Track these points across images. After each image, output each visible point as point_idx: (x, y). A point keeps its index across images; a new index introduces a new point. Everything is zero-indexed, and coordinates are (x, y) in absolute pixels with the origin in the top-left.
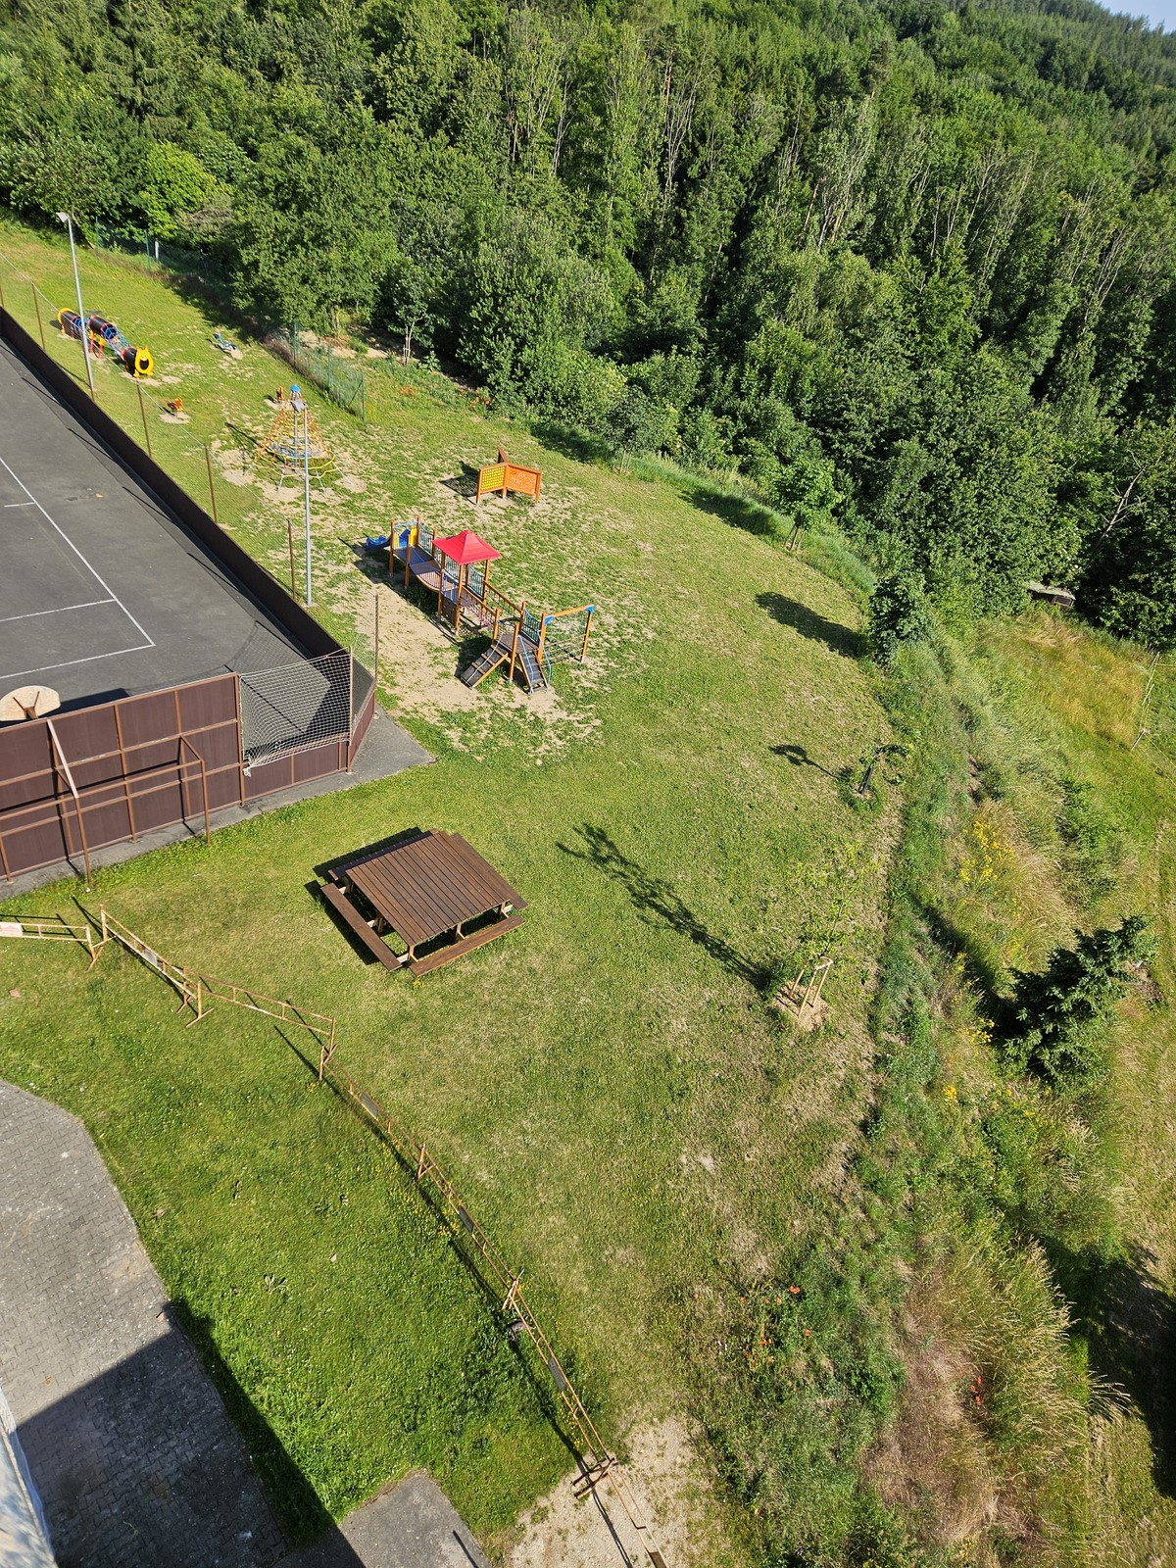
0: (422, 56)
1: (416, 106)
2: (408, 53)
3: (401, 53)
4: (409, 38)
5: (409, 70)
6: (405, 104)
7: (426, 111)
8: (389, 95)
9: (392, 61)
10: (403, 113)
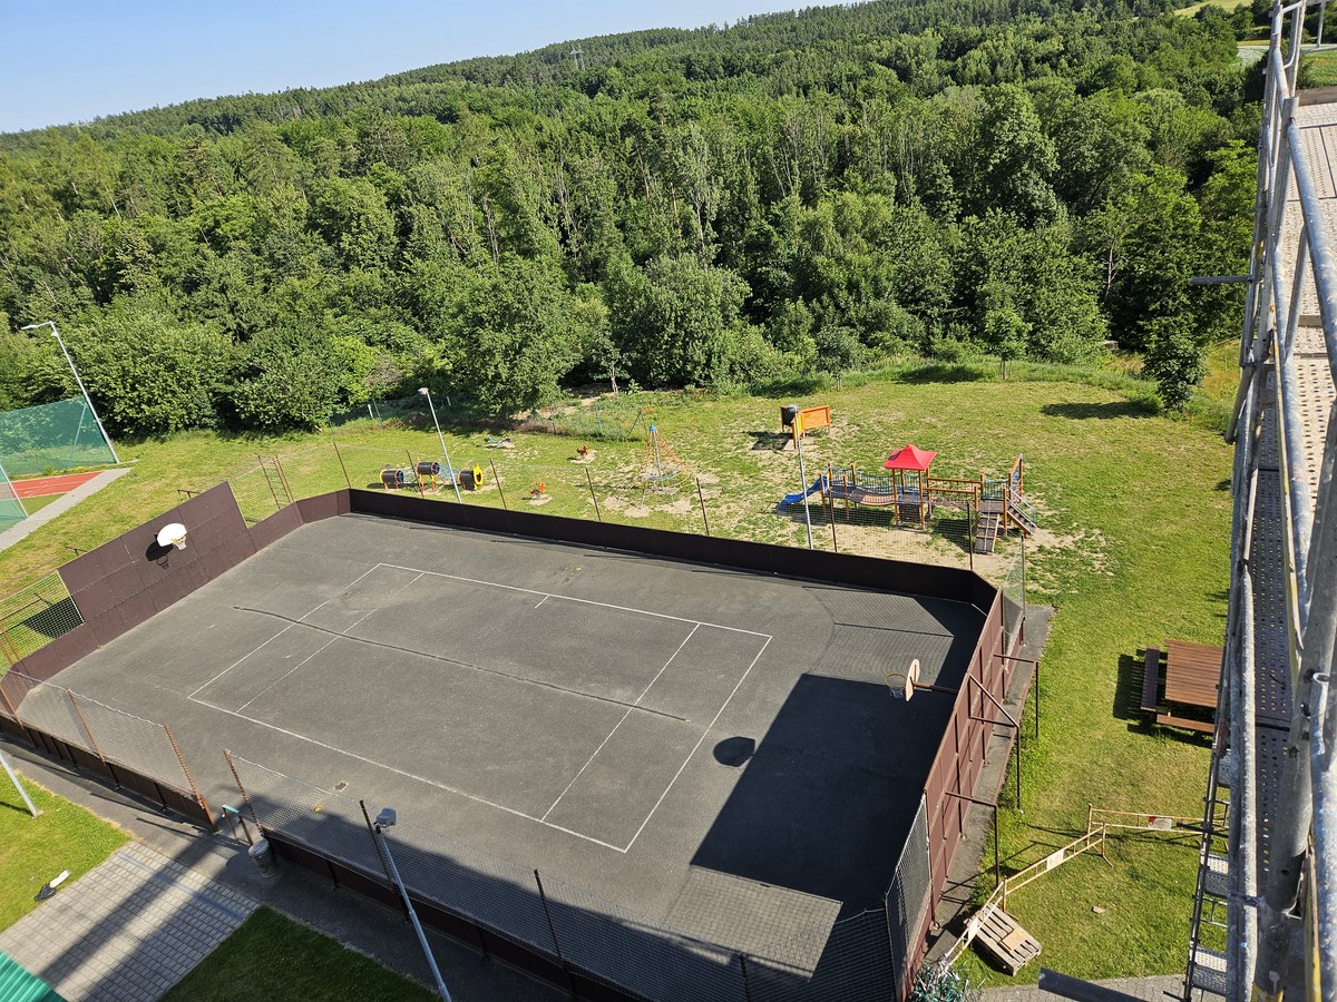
0: (375, 222)
1: (381, 257)
2: (364, 225)
3: (359, 226)
4: (359, 215)
5: (369, 236)
6: (373, 259)
7: (390, 257)
8: (360, 258)
9: (353, 235)
10: (374, 265)
